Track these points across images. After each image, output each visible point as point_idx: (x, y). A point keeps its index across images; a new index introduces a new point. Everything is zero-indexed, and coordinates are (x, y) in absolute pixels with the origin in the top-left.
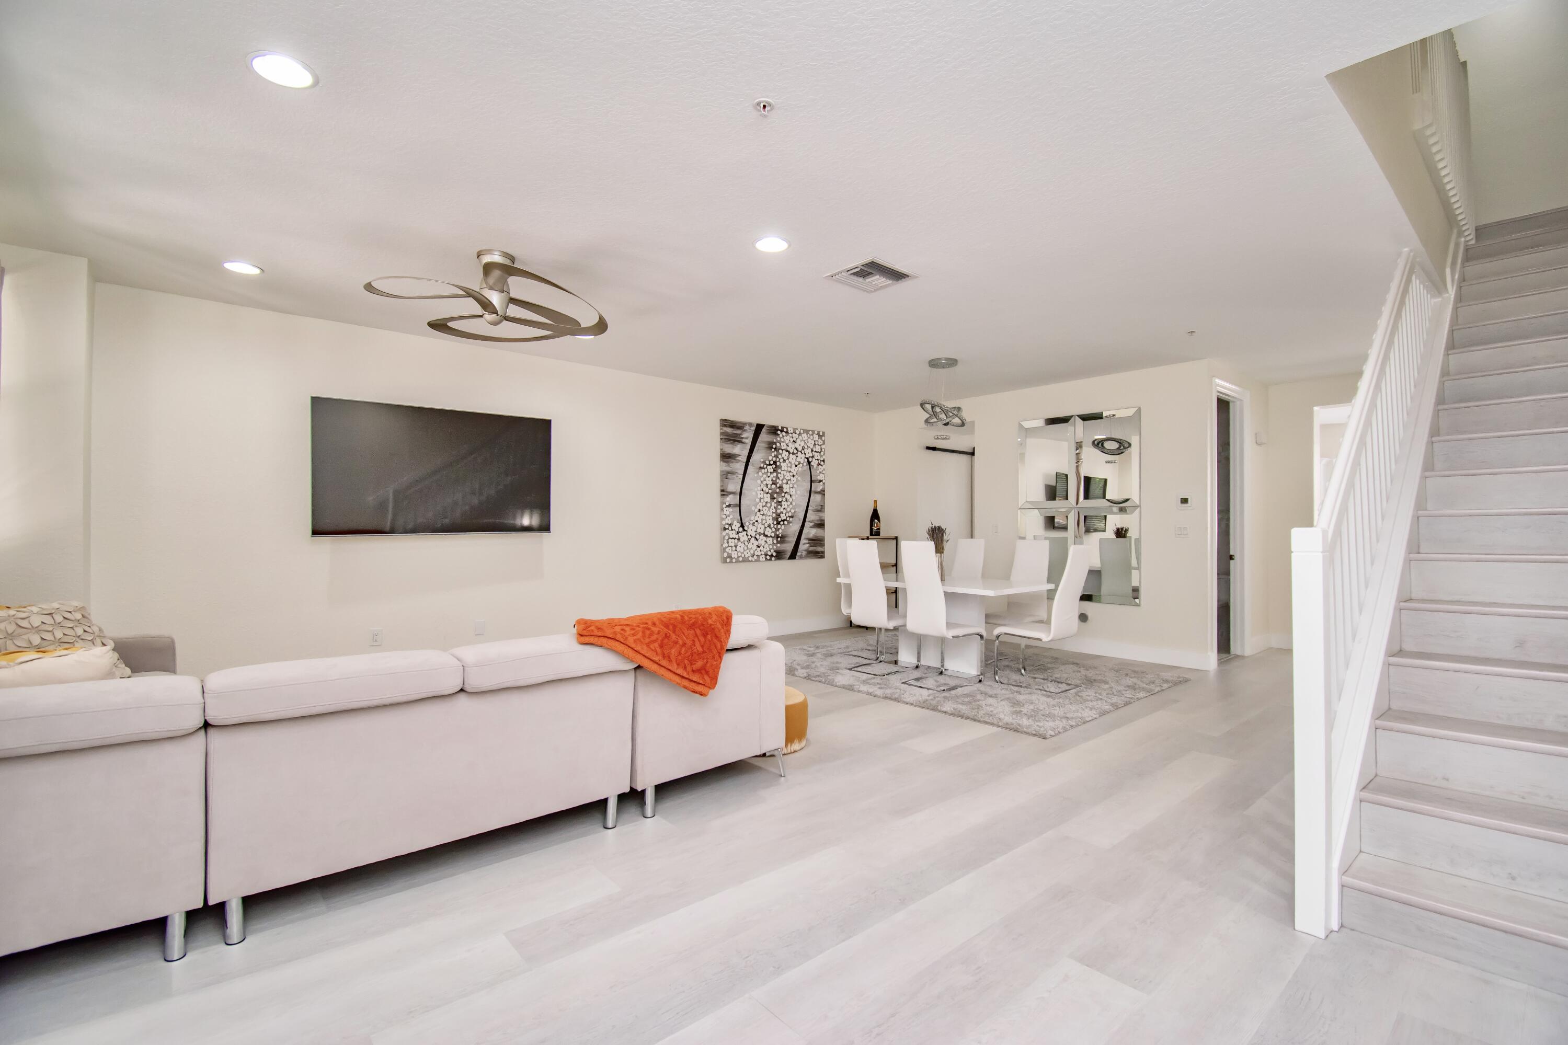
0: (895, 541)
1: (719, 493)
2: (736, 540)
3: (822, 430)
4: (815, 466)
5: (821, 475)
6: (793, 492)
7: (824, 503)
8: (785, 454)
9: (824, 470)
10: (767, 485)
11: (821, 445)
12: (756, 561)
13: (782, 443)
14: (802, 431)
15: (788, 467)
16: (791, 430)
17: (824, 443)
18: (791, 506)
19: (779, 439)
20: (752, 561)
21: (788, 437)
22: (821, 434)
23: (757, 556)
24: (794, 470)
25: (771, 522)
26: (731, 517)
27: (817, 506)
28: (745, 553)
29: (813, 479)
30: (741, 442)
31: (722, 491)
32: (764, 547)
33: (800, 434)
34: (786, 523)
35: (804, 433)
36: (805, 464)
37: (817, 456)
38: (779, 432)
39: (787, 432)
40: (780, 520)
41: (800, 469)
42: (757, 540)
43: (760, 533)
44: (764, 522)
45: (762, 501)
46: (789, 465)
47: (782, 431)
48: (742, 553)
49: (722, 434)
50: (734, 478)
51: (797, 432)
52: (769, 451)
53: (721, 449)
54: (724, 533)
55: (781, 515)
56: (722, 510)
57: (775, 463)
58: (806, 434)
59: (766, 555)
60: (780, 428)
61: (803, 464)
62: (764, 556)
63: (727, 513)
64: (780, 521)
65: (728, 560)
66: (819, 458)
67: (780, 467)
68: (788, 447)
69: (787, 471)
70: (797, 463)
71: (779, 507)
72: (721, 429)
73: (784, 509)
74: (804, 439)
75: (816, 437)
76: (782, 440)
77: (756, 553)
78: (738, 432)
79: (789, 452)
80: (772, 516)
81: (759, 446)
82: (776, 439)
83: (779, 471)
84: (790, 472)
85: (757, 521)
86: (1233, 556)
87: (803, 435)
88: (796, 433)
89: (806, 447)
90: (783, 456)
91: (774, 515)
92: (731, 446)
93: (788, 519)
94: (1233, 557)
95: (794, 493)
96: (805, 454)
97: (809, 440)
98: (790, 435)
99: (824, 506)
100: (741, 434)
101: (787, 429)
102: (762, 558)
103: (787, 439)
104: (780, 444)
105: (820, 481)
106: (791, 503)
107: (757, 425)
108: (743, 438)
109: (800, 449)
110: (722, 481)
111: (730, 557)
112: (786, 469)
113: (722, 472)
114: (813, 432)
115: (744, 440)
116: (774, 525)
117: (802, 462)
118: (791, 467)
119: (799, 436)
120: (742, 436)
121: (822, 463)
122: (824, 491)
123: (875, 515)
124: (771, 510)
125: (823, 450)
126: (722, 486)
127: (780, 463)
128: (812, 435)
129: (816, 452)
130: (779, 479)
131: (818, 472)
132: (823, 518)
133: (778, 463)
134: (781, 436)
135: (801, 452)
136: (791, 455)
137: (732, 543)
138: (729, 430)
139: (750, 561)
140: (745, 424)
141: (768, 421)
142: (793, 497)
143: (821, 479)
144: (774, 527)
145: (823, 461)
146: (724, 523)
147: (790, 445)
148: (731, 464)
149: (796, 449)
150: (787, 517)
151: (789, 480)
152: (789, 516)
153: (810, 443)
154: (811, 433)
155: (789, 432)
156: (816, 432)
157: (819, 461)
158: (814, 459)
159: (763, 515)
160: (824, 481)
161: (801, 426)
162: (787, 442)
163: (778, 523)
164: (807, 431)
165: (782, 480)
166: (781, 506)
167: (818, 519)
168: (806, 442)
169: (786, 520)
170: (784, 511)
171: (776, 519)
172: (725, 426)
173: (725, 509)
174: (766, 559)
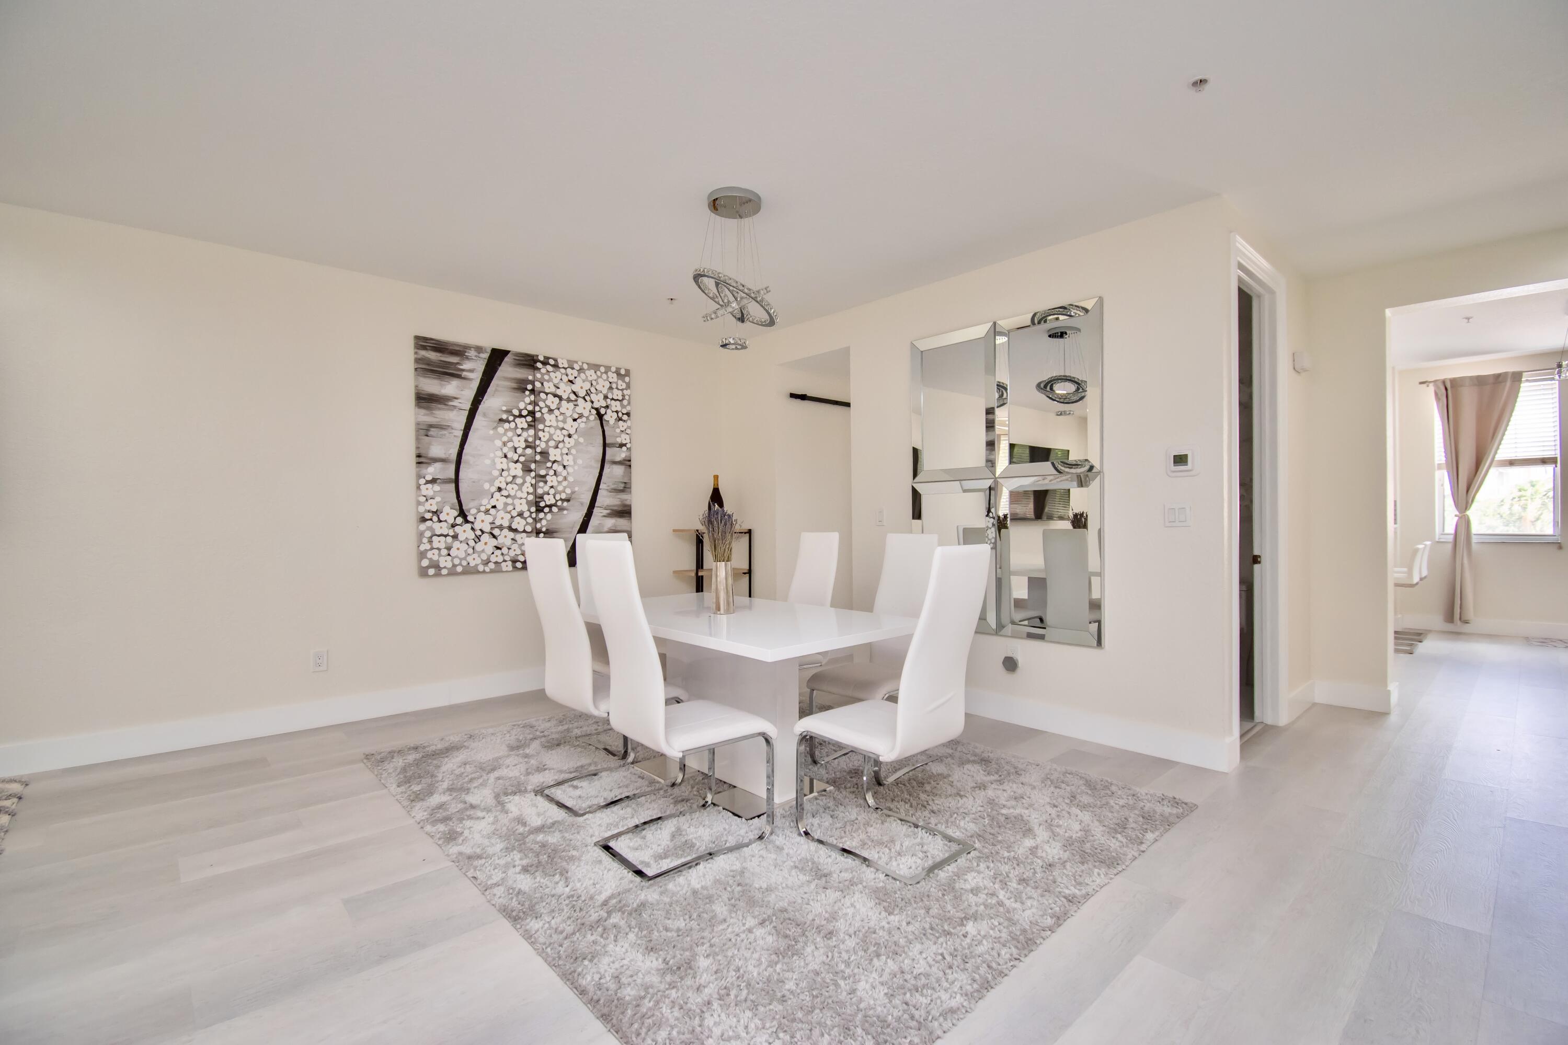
0: (748, 535)
1: (414, 460)
2: (449, 539)
3: (624, 365)
4: (612, 422)
5: (624, 436)
6: (568, 460)
7: (630, 480)
8: (552, 402)
9: (629, 428)
10: (516, 449)
11: (622, 390)
12: (492, 571)
13: (545, 383)
14: (585, 366)
15: (557, 421)
16: (562, 363)
17: (628, 386)
18: (565, 483)
19: (538, 376)
20: (484, 572)
21: (558, 374)
22: (623, 372)
23: (496, 563)
24: (570, 426)
25: (525, 508)
26: (438, 499)
27: (615, 483)
28: (470, 559)
29: (607, 442)
30: (459, 377)
31: (419, 456)
32: (509, 549)
33: (581, 370)
34: (555, 509)
35: (588, 369)
36: (592, 418)
37: (615, 406)
38: (539, 365)
39: (556, 366)
40: (542, 504)
41: (583, 425)
42: (494, 537)
43: (501, 525)
44: (510, 508)
45: (505, 474)
46: (561, 418)
47: (545, 363)
48: (461, 559)
49: (417, 361)
50: (445, 435)
51: (577, 367)
52: (518, 394)
53: (416, 386)
54: (423, 527)
55: (546, 497)
56: (418, 487)
57: (532, 413)
58: (593, 371)
59: (514, 561)
60: (541, 358)
61: (587, 418)
62: (510, 563)
63: (430, 493)
64: (544, 507)
65: (431, 572)
66: (619, 410)
67: (543, 420)
68: (558, 390)
69: (556, 428)
70: (576, 416)
71: (541, 484)
72: (416, 353)
73: (552, 487)
74: (590, 378)
75: (613, 377)
76: (546, 377)
77: (493, 559)
78: (454, 359)
79: (560, 398)
80: (526, 498)
81: (498, 385)
82: (534, 376)
83: (541, 426)
84: (563, 429)
85: (494, 507)
86: (1260, 557)
87: (587, 372)
88: (573, 369)
89: (593, 390)
90: (548, 402)
91: (531, 497)
92: (436, 382)
93: (559, 503)
94: (1259, 559)
95: (571, 463)
96: (592, 402)
97: (600, 380)
98: (563, 371)
99: (630, 483)
100: (458, 363)
101: (556, 360)
102: (507, 566)
103: (556, 376)
104: (542, 384)
105: (622, 445)
106: (565, 479)
107: (494, 351)
108: (463, 370)
109: (582, 393)
110: (418, 439)
111: (436, 566)
112: (554, 424)
113: (418, 424)
114: (608, 369)
115: (464, 374)
116: (532, 513)
117: (586, 413)
118: (564, 421)
119: (579, 374)
120: (461, 367)
121: (625, 417)
122: (630, 461)
123: (716, 497)
124: (525, 489)
125: (627, 397)
126: (418, 448)
127: (542, 414)
128: (606, 373)
129: (613, 399)
130: (540, 439)
131: (618, 431)
132: (628, 503)
133: (538, 415)
134: (543, 371)
135: (584, 398)
136: (564, 403)
137: (439, 542)
138: (432, 356)
139: (479, 572)
140: (467, 347)
141: (517, 344)
142: (570, 469)
143: (624, 442)
144: (530, 516)
145: (628, 414)
146: (421, 509)
147: (562, 385)
148: (437, 412)
149: (574, 393)
150: (557, 501)
151: (560, 442)
152: (561, 499)
153: (603, 386)
154: (602, 369)
155: (560, 365)
156: (613, 369)
157: (620, 414)
158: (609, 411)
159: (507, 497)
160: (628, 446)
161: (584, 356)
162: (556, 381)
163: (540, 510)
164: (596, 367)
165: (547, 442)
166: (546, 482)
167: (620, 503)
168: (594, 383)
169: (555, 505)
170: (552, 491)
171: (537, 504)
172: (424, 348)
173: (423, 487)
174: (515, 567)
